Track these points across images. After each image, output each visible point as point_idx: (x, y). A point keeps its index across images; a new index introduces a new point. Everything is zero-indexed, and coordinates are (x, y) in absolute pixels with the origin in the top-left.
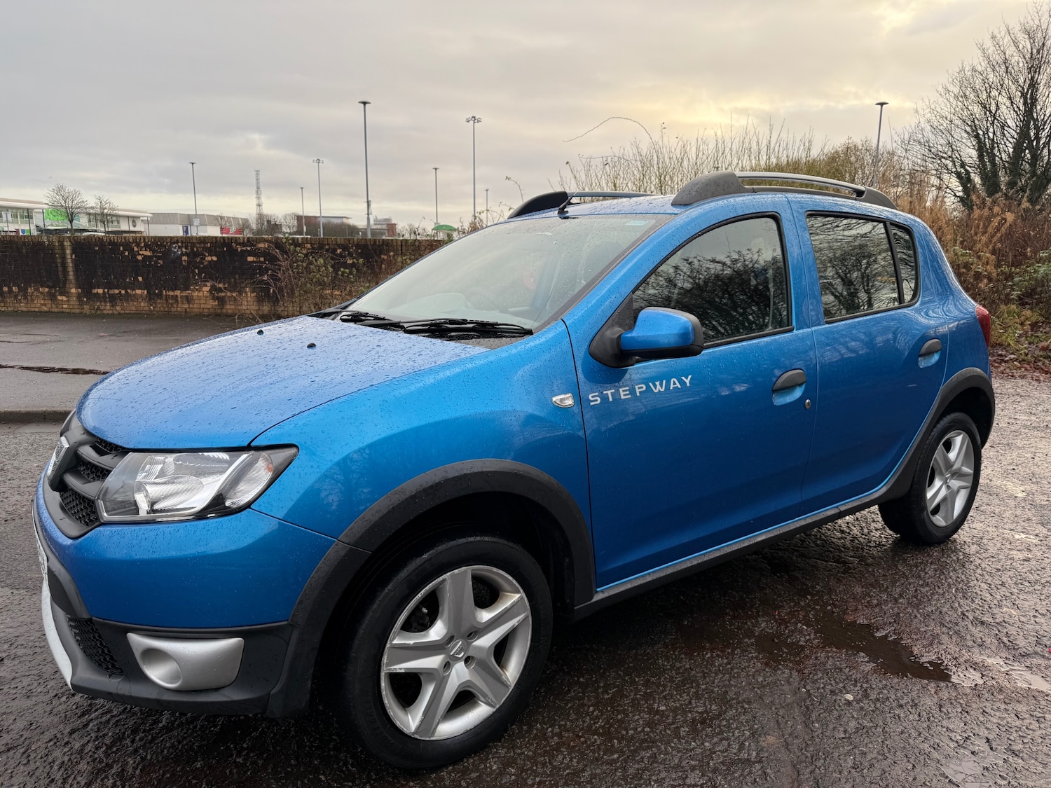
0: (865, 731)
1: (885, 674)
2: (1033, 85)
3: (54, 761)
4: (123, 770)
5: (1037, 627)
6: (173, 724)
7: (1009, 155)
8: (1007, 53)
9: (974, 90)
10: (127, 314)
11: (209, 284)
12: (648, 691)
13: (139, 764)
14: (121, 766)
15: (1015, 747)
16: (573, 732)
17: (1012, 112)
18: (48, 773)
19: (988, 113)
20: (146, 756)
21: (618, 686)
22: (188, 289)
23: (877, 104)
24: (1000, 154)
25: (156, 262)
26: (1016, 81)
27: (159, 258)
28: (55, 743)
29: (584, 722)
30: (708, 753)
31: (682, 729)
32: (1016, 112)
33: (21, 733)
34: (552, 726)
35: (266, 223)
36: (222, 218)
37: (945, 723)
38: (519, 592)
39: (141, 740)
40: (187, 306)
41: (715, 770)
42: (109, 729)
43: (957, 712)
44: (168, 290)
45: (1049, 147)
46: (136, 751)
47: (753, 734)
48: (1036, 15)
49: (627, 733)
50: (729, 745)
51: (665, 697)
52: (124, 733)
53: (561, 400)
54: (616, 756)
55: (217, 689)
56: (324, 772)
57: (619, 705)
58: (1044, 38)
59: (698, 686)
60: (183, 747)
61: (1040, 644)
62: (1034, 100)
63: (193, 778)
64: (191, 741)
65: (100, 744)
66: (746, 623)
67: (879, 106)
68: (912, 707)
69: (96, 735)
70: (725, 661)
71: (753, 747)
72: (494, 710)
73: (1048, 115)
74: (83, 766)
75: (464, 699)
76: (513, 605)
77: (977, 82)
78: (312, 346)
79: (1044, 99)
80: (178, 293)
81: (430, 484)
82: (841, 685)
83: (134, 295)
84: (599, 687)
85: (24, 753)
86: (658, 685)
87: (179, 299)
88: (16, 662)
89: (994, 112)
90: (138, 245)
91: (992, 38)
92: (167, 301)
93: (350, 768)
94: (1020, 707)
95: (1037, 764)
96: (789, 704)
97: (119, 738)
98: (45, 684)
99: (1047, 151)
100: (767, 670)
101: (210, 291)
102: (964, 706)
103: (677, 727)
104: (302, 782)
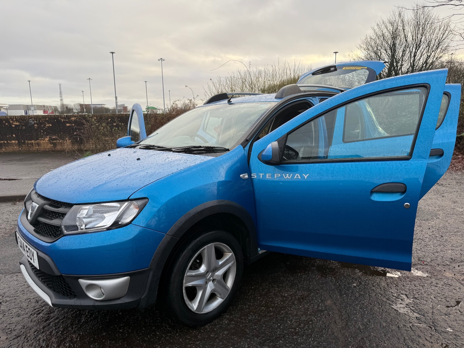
0: (362, 296)
1: (366, 276)
2: (394, 45)
3: (39, 339)
4: (71, 339)
5: (418, 255)
6: (88, 320)
7: (386, 73)
8: (383, 31)
9: (371, 46)
10: (8, 152)
11: (48, 137)
12: (279, 289)
13: (78, 337)
14: (70, 338)
15: (416, 296)
16: (254, 307)
17: (386, 56)
18: (39, 344)
19: (377, 56)
20: (80, 333)
21: (267, 289)
22: (38, 139)
23: (334, 53)
24: (383, 73)
25: (22, 128)
26: (387, 43)
27: (23, 126)
28: (38, 332)
29: (257, 303)
30: (307, 309)
31: (295, 302)
32: (388, 56)
33: (20, 330)
34: (245, 305)
35: (65, 108)
36: (44, 106)
37: (390, 290)
38: (231, 253)
39: (75, 327)
40: (38, 147)
41: (310, 315)
42: (60, 325)
43: (394, 286)
44: (28, 140)
45: (401, 69)
46: (75, 332)
47: (322, 301)
48: (394, 16)
49: (275, 305)
50: (314, 306)
51: (286, 291)
52: (67, 325)
53: (244, 176)
54: (272, 314)
55: (119, 299)
56: (158, 331)
57: (269, 295)
58: (397, 25)
59: (298, 286)
60: (95, 328)
61: (420, 260)
62: (395, 51)
63: (103, 339)
64: (98, 326)
65: (58, 331)
66: (311, 262)
67: (335, 54)
68: (377, 286)
69: (55, 327)
70: (306, 276)
71: (323, 305)
72: (224, 300)
73: (400, 57)
74: (53, 339)
75: (213, 296)
76: (229, 258)
77: (373, 43)
78: (138, 159)
79: (398, 50)
80: (33, 141)
81: (200, 210)
82: (351, 281)
83: (11, 143)
84: (260, 290)
85: (25, 338)
86: (283, 287)
87: (34, 144)
88: (8, 303)
89: (379, 55)
90: (12, 120)
91: (377, 25)
92: (28, 145)
93: (168, 328)
94: (415, 283)
95: (424, 301)
96: (333, 290)
97: (65, 328)
98: (25, 310)
99: (401, 71)
100: (323, 278)
101: (49, 140)
102: (396, 284)
103: (293, 301)
104: (150, 336)
